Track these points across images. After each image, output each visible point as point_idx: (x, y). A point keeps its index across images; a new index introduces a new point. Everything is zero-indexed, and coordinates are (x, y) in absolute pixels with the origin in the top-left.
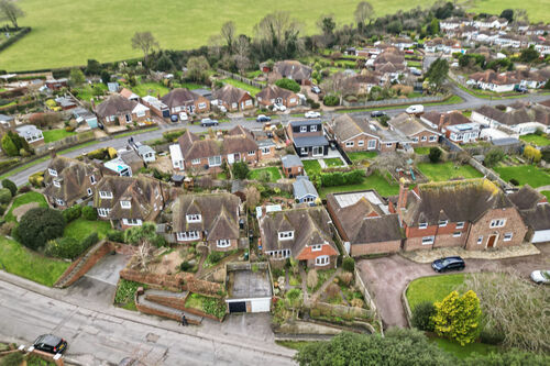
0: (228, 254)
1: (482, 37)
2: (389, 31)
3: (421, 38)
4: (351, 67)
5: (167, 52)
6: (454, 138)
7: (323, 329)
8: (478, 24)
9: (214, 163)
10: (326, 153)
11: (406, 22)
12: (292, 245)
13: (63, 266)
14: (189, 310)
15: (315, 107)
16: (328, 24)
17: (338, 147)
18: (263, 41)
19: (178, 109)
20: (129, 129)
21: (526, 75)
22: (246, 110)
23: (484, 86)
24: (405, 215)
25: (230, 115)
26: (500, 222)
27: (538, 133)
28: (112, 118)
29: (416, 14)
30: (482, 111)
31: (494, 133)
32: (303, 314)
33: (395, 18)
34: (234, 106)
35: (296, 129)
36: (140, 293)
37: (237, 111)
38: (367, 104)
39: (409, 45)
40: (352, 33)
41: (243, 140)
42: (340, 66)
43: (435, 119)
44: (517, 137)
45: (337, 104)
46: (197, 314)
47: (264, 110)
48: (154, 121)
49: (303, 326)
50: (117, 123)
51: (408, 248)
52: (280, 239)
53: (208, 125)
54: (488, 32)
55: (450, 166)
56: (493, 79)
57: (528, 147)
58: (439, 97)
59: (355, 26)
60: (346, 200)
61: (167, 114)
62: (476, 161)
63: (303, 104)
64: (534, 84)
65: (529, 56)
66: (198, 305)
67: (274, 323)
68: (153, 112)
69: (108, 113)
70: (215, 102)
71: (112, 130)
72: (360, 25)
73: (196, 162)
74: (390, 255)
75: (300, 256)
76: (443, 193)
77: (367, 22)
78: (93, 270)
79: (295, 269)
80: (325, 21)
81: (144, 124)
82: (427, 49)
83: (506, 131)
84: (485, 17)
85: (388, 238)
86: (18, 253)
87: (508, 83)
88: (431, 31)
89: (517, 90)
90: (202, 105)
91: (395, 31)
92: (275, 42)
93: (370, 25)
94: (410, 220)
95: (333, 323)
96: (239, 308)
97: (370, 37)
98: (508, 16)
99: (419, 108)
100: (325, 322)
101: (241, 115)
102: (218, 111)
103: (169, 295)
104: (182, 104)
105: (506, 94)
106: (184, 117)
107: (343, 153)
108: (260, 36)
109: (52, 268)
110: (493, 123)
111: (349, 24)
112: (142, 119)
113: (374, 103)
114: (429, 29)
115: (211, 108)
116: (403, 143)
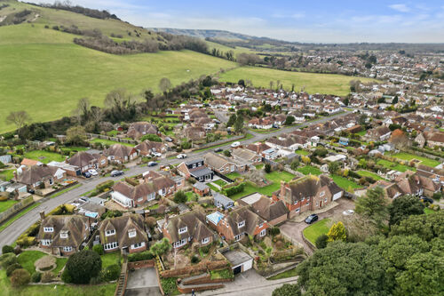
1: (237, 98)
2: (183, 96)
3: (204, 100)
4: (177, 122)
6: (267, 158)
7: (284, 265)
8: (229, 89)
9: (151, 198)
10: (213, 178)
11: (190, 90)
13: (112, 286)
14: (214, 281)
15: (179, 151)
16: (149, 95)
17: (217, 173)
18: (112, 110)
19: (86, 168)
20: (57, 190)
21: (275, 119)
22: (134, 160)
23: (258, 126)
24: (286, 199)
25: (128, 165)
27: (300, 149)
28: (37, 184)
29: (192, 84)
30: (270, 141)
31: (284, 152)
32: (272, 260)
33: (183, 88)
34: (126, 158)
35: (190, 167)
36: (179, 282)
37: (129, 161)
38: (209, 145)
39: (201, 105)
40: (162, 99)
41: (164, 180)
42: (169, 122)
44: (293, 152)
45: (190, 147)
46: (220, 281)
47: (149, 158)
48: (74, 180)
49: (276, 267)
50: (42, 186)
51: (291, 217)
52: (239, 227)
53: (117, 175)
54: (237, 93)
55: (276, 173)
56: (261, 122)
57: (303, 157)
58: (241, 135)
59: (163, 94)
61: (79, 173)
62: (287, 168)
63: (169, 150)
64: (280, 123)
65: (268, 108)
66: (218, 277)
67: (262, 271)
68: (68, 174)
69: (34, 180)
70: (109, 158)
72: (165, 93)
73: (140, 200)
74: (284, 223)
77: (168, 91)
78: (130, 284)
79: (253, 242)
82: (212, 107)
83: (288, 150)
84: (232, 85)
85: (283, 214)
86: (66, 291)
87: (269, 124)
88: (207, 95)
89: (273, 127)
90: (103, 162)
91: (186, 96)
92: (120, 110)
93: (170, 93)
95: (287, 260)
96: (238, 271)
97: (174, 101)
98: (242, 83)
99: (238, 143)
100: (282, 262)
101: (134, 164)
102: (116, 164)
103: (197, 277)
104: (89, 164)
105: (271, 130)
106: (93, 172)
108: (110, 106)
109: (103, 291)
110: (278, 147)
112: (62, 180)
113: (212, 144)
114: (206, 93)
115: (109, 163)
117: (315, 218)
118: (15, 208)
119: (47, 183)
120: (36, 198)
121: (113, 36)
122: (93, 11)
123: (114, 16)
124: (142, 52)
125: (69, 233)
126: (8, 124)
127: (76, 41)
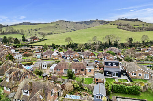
9: (66, 73)
10: (120, 76)
15: (120, 60)
16: (130, 40)
19: (68, 56)
20: (49, 59)
22: (91, 58)
25: (85, 59)
28: (46, 56)
34: (87, 57)
35: (106, 63)
38: (145, 62)
48: (58, 58)
70: (82, 55)
72: (143, 42)
81: (54, 58)
90: (76, 55)
101: (89, 60)
102: (81, 58)
104: (70, 54)
111: (139, 41)
119: (48, 57)
121: (135, 25)
123: (140, 20)
124: (146, 31)
126: (66, 41)
127: (118, 28)
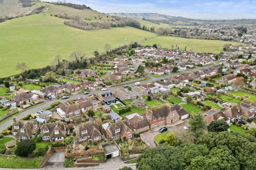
0: (99, 142)
1: (149, 55)
2: (118, 54)
3: (130, 56)
4: (109, 69)
5: (32, 70)
6: (152, 92)
7: (137, 155)
8: (147, 49)
9: (77, 113)
10: (115, 102)
11: (123, 50)
12: (120, 133)
13: (40, 160)
14: (94, 161)
15: (104, 86)
16: (96, 53)
17: (119, 100)
18: (73, 62)
19: (50, 94)
20: (32, 106)
21: (166, 68)
22: (78, 90)
23: (155, 73)
25: (72, 94)
26: (173, 115)
27: (175, 87)
28: (23, 102)
29: (125, 47)
30: (157, 82)
31: (163, 89)
32: (130, 152)
33: (119, 49)
34: (73, 90)
35: (103, 96)
36: (75, 161)
37: (74, 91)
38: (122, 83)
39: (127, 59)
40: (105, 55)
41: (86, 103)
42: (105, 69)
43: (145, 86)
44: (169, 89)
45: (111, 84)
46: (97, 162)
47: (86, 90)
48: (42, 100)
49: (131, 156)
50: (25, 103)
51: (152, 128)
52: (116, 132)
53: (65, 99)
54: (151, 52)
55: (154, 101)
56: (157, 70)
57: (173, 92)
58: (143, 78)
59: (106, 53)
60: (130, 117)
61: (46, 97)
62: (161, 98)
63: (99, 86)
64: (169, 71)
65: (165, 61)
66: (96, 159)
67: (122, 158)
68: (40, 97)
69: (21, 100)
70: (64, 89)
71: (25, 106)
72: (107, 52)
73: (71, 113)
74: (147, 131)
75: (123, 136)
76: (157, 109)
77: (109, 51)
78: (50, 159)
79: (123, 141)
80: (95, 52)
81: (38, 102)
82: (133, 60)
83: (166, 88)
84: (148, 47)
85: (146, 126)
86: (16, 160)
87: (162, 71)
88: (132, 53)
89: (165, 73)
90: (60, 91)
91: (120, 54)
92: (78, 62)
94: (151, 119)
95: (139, 153)
96: (109, 157)
97: (112, 56)
98: (155, 46)
99: (139, 83)
100: (137, 153)
101: (76, 93)
102: (67, 93)
103: (85, 158)
104: (52, 92)
105: (162, 75)
106: (53, 96)
107: (121, 101)
108: (73, 60)
109: (35, 162)
110: (162, 86)
111: (103, 52)
112: (36, 100)
113: (123, 83)
114: (131, 52)
115: (63, 92)
116: (139, 96)
117: (166, 130)
118: (7, 114)
119: (27, 102)
120: (19, 109)
121: (86, 19)
122: (78, 5)
123: (89, 8)
124: (101, 29)
125: (25, 130)
127: (65, 23)
